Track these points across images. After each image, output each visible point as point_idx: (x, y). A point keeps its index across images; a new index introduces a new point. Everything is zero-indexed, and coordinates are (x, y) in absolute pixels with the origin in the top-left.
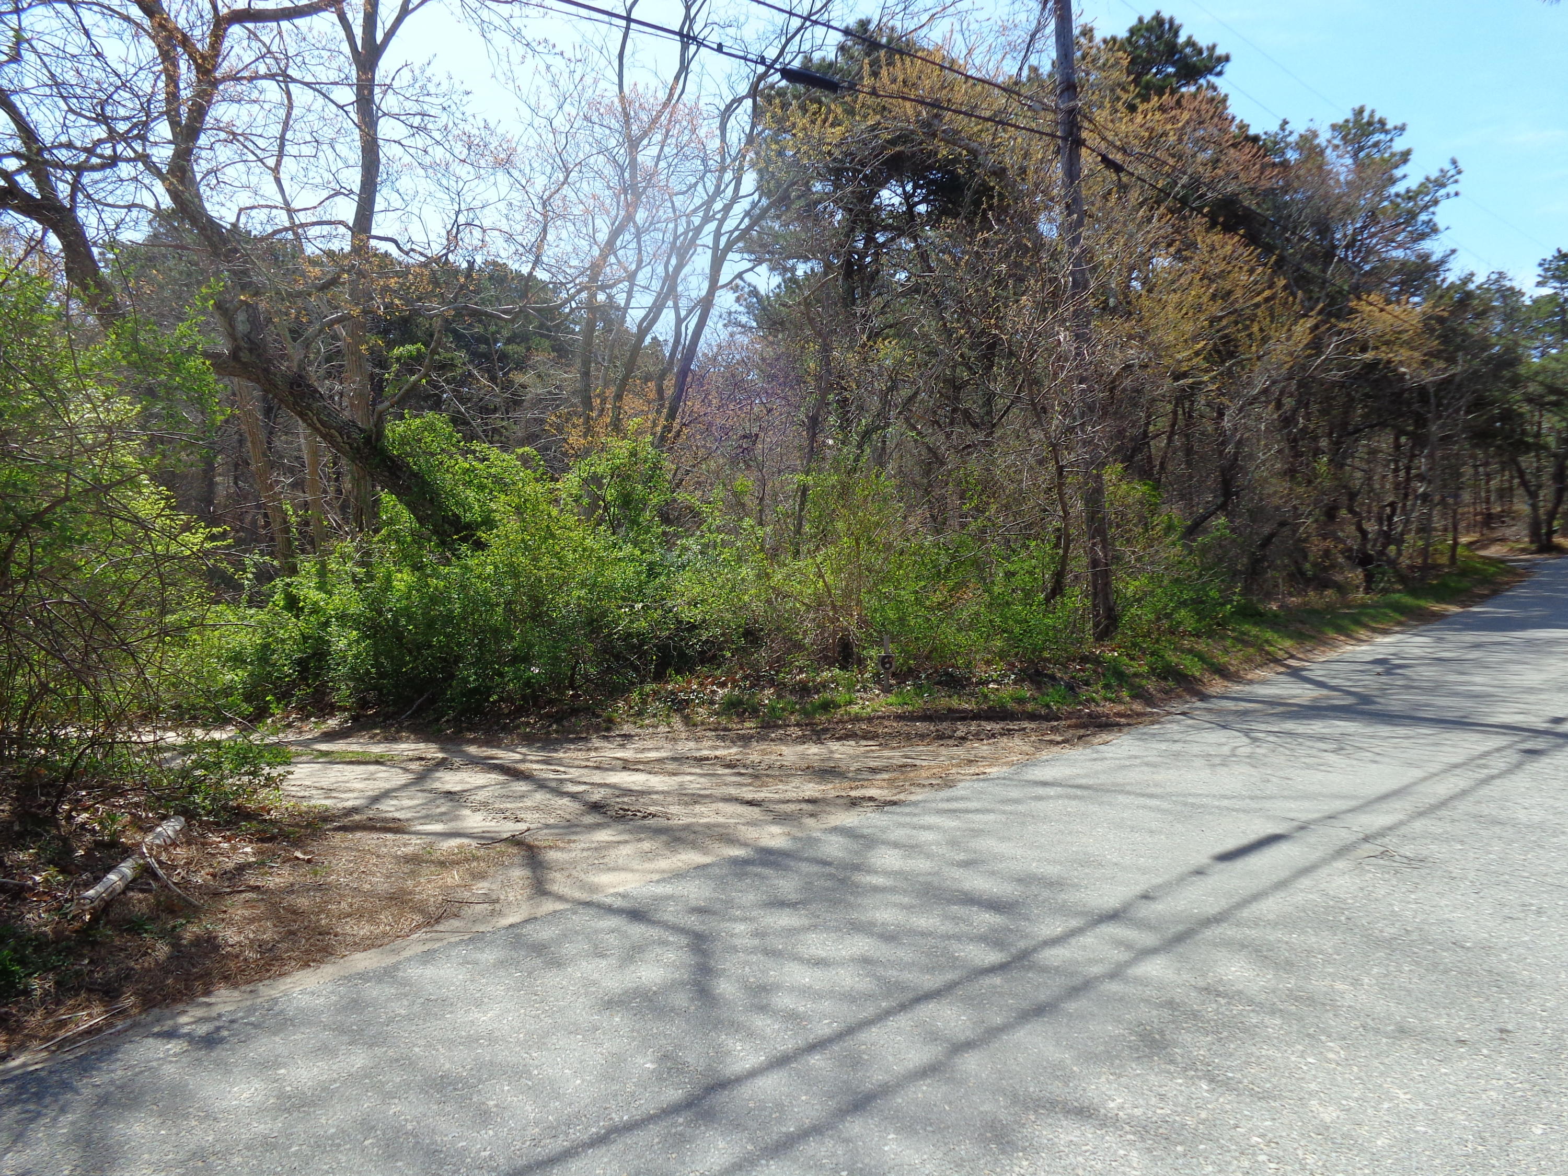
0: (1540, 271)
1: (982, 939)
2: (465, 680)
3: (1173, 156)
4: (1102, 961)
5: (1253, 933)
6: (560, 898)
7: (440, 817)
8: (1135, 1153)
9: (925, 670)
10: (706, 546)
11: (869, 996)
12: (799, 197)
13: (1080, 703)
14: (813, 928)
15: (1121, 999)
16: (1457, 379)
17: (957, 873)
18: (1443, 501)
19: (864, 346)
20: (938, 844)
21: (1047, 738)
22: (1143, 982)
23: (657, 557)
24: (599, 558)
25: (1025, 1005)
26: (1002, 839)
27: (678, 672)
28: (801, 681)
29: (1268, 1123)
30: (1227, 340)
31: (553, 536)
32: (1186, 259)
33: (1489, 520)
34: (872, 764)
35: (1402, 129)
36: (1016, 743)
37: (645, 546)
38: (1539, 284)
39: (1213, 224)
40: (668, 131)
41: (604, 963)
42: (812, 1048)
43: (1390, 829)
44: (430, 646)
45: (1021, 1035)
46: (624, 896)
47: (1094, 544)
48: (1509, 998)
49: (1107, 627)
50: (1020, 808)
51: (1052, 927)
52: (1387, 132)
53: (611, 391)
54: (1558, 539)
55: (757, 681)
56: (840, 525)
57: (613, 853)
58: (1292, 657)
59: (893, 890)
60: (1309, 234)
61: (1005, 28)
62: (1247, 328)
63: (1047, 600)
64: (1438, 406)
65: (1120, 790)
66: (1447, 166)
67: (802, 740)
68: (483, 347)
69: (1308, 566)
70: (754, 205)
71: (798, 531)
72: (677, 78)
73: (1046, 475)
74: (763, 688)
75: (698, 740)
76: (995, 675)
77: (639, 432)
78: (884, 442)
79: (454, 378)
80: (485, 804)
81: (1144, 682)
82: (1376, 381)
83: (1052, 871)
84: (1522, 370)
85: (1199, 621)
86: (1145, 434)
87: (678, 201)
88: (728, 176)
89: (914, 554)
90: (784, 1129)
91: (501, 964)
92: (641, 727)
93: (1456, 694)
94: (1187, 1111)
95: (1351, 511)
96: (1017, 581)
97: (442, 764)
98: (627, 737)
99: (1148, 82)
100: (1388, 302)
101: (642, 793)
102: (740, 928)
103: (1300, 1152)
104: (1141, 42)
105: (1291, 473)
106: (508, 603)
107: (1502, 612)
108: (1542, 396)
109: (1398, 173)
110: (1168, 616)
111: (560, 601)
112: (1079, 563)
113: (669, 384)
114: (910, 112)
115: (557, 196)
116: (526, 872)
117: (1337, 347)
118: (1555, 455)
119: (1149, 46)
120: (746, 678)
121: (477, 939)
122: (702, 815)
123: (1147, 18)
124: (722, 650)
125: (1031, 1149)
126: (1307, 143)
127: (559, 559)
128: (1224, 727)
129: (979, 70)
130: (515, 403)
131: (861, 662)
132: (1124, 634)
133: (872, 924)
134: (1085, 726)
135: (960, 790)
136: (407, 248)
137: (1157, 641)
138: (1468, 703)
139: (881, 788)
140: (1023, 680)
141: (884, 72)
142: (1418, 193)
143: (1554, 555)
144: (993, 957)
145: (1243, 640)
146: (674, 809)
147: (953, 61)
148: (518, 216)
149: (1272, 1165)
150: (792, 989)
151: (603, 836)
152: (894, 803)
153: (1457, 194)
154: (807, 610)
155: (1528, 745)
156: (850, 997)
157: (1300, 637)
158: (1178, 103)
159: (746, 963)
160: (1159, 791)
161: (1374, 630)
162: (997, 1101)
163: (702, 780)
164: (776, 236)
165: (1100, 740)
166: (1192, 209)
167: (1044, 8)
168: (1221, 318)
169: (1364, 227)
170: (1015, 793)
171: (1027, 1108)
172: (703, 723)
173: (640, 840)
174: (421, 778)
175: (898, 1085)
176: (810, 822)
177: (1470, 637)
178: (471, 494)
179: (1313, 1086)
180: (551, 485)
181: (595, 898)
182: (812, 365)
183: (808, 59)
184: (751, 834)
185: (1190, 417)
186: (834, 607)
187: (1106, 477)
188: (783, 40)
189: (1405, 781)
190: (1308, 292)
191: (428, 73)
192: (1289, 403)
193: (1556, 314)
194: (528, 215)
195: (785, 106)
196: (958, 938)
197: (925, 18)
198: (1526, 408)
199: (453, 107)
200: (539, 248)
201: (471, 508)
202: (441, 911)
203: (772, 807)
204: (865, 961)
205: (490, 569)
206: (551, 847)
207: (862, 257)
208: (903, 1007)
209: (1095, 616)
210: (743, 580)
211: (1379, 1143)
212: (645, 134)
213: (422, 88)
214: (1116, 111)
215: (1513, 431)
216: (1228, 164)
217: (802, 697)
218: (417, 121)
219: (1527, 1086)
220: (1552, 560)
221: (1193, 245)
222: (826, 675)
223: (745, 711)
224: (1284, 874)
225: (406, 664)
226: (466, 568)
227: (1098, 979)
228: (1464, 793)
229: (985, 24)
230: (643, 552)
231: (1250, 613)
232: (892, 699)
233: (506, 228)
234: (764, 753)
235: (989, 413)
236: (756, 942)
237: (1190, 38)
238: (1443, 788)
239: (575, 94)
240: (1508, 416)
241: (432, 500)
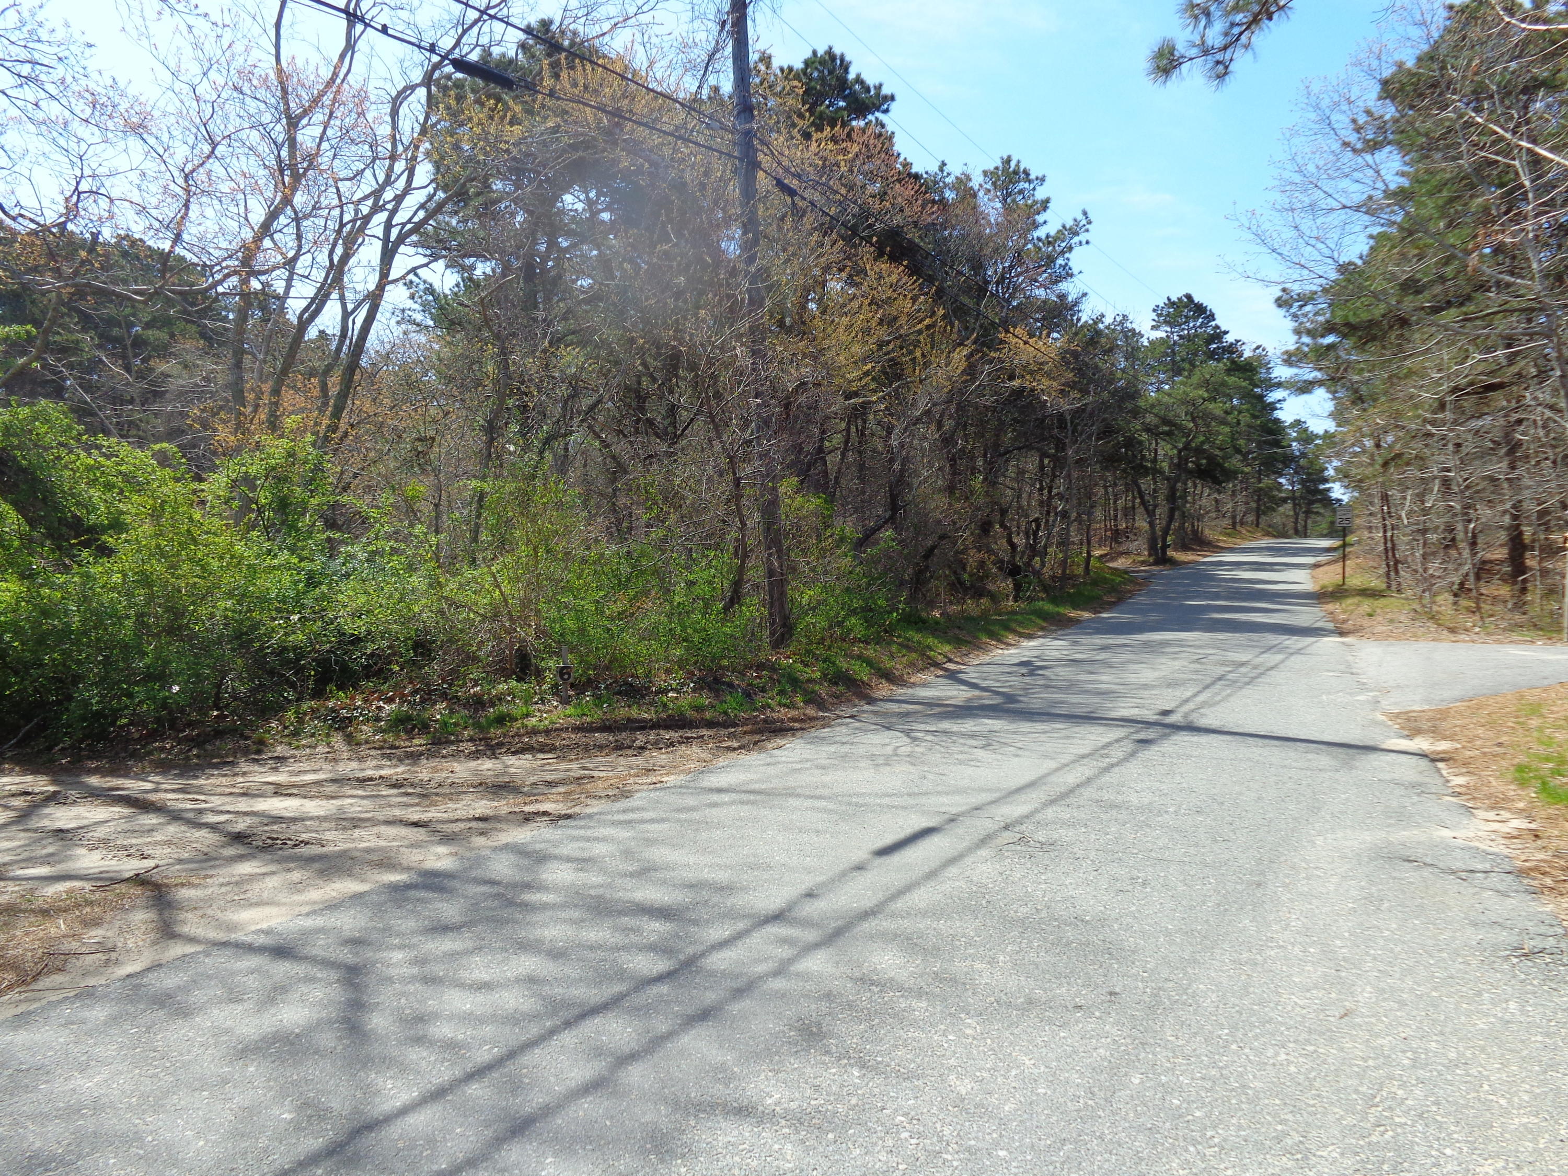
0: (1154, 316)
1: (652, 948)
2: (86, 703)
3: (845, 186)
4: (766, 960)
5: (906, 923)
6: (192, 940)
7: (46, 860)
8: (789, 1146)
9: (605, 680)
10: (374, 553)
11: (534, 1017)
12: (478, 194)
13: (756, 709)
14: (478, 949)
15: (784, 995)
16: (1089, 408)
17: (629, 883)
18: (1078, 518)
19: (545, 351)
20: (612, 856)
21: (724, 745)
22: (805, 976)
23: (317, 566)
24: (249, 566)
25: (690, 1011)
26: (675, 846)
27: (339, 688)
28: (475, 694)
29: (912, 1102)
30: (894, 363)
31: (195, 541)
32: (857, 285)
33: (1117, 536)
34: (549, 778)
35: (1042, 180)
36: (695, 750)
37: (305, 553)
38: (1153, 328)
39: (880, 254)
40: (331, 113)
41: (239, 1008)
42: (470, 1077)
43: (1027, 817)
44: (41, 665)
45: (686, 1040)
46: (267, 932)
47: (770, 555)
48: (1118, 962)
49: (783, 635)
50: (696, 815)
51: (721, 932)
52: (1030, 182)
53: (267, 387)
54: (1170, 553)
55: (429, 696)
56: (518, 534)
57: (256, 887)
58: (950, 661)
59: (564, 906)
60: (966, 270)
61: (686, 46)
62: (910, 352)
63: (726, 609)
64: (1073, 432)
65: (791, 793)
66: (1080, 217)
67: (475, 755)
68: (116, 331)
69: (966, 576)
70: (430, 197)
71: (475, 539)
72: (342, 57)
73: (724, 488)
74: (435, 703)
75: (361, 759)
76: (674, 684)
77: (300, 431)
78: (566, 450)
79: (80, 364)
80: (105, 842)
81: (817, 688)
82: (1023, 406)
83: (722, 876)
84: (1141, 403)
85: (867, 628)
86: (820, 450)
87: (344, 186)
88: (400, 166)
89: (595, 563)
90: (435, 1167)
91: (114, 1019)
92: (297, 748)
93: (1087, 692)
94: (839, 1098)
95: (1002, 525)
96: (697, 590)
97: (52, 799)
98: (281, 759)
99: (821, 113)
100: (1031, 336)
101: (294, 820)
102: (398, 956)
103: (938, 1125)
104: (816, 74)
105: (951, 489)
106: (140, 616)
107: (1126, 617)
108: (1157, 427)
109: (1040, 218)
110: (840, 624)
111: (203, 611)
112: (756, 573)
113: (334, 382)
114: (590, 118)
115: (201, 170)
116: (151, 915)
117: (989, 374)
118: (1168, 479)
119: (822, 79)
120: (416, 692)
121: (87, 995)
122: (361, 839)
123: (820, 52)
124: (390, 663)
125: (688, 1154)
126: (962, 183)
127: (203, 567)
128: (888, 729)
129: (659, 83)
130: (155, 394)
131: (539, 673)
132: (799, 641)
133: (540, 942)
134: (760, 732)
135: (636, 801)
136: (15, 212)
137: (829, 648)
138: (1096, 700)
139: (557, 801)
140: (702, 688)
141: (564, 74)
142: (1056, 239)
143: (1168, 565)
144: (661, 965)
145: (907, 646)
146: (329, 835)
147: (635, 72)
148: (154, 188)
149: (913, 1141)
150: (451, 1017)
151: (246, 868)
152: (568, 817)
153: (1087, 242)
154: (483, 621)
155: (1141, 736)
156: (514, 1019)
157: (958, 642)
158: (849, 135)
159: (403, 994)
160: (826, 792)
161: (1021, 635)
162: (659, 1111)
163: (364, 802)
164: (453, 232)
165: (775, 745)
166: (862, 238)
167: (721, 31)
168: (889, 342)
169: (1011, 267)
170: (690, 801)
171: (689, 1114)
172: (367, 742)
173: (289, 870)
174: (24, 816)
175: (559, 1106)
176: (480, 841)
177: (1100, 640)
178: (95, 493)
179: (952, 1062)
180: (195, 485)
181: (233, 937)
182: (490, 369)
183: (487, 52)
184: (414, 857)
185: (863, 434)
186: (511, 618)
187: (782, 490)
188: (460, 31)
189: (1042, 771)
190: (965, 323)
191: (39, 18)
192: (948, 424)
193: (1168, 355)
194: (166, 187)
195: (460, 98)
196: (626, 948)
197: (606, 26)
198: (1144, 437)
199: (72, 58)
200: (179, 224)
201: (95, 509)
202: (40, 967)
203: (439, 827)
204: (531, 980)
205: (117, 578)
206: (183, 885)
207: (544, 261)
208: (568, 1024)
209: (772, 624)
210: (413, 591)
211: (1007, 1108)
212: (305, 113)
213: (31, 32)
214: (792, 138)
215: (1135, 456)
216: (894, 198)
217: (476, 711)
218: (26, 69)
219: (1129, 1041)
220: (1166, 571)
221: (863, 272)
222: (503, 687)
223: (414, 727)
224: (933, 865)
225: (11, 685)
226: (88, 576)
227: (761, 978)
228: (1089, 781)
229: (666, 38)
230: (301, 560)
231: (915, 621)
232: (570, 710)
233: (136, 198)
234: (435, 770)
235: (673, 424)
236: (415, 970)
237: (858, 76)
238: (1071, 778)
239: (223, 59)
240: (1130, 443)
241: (44, 499)
